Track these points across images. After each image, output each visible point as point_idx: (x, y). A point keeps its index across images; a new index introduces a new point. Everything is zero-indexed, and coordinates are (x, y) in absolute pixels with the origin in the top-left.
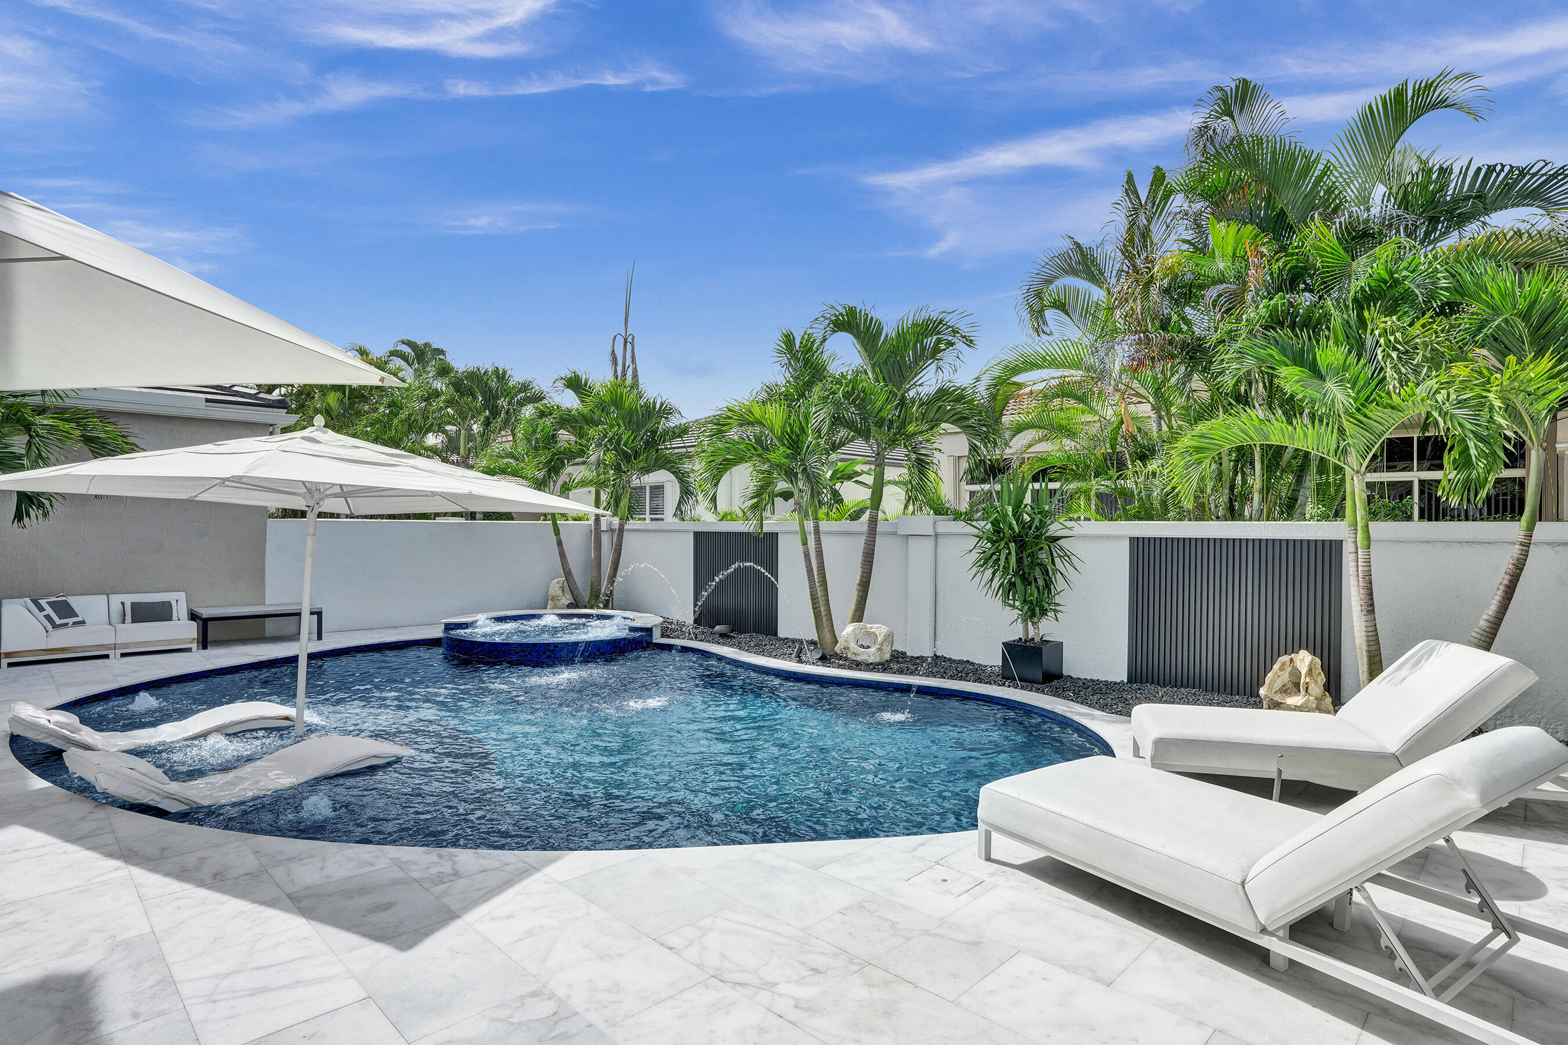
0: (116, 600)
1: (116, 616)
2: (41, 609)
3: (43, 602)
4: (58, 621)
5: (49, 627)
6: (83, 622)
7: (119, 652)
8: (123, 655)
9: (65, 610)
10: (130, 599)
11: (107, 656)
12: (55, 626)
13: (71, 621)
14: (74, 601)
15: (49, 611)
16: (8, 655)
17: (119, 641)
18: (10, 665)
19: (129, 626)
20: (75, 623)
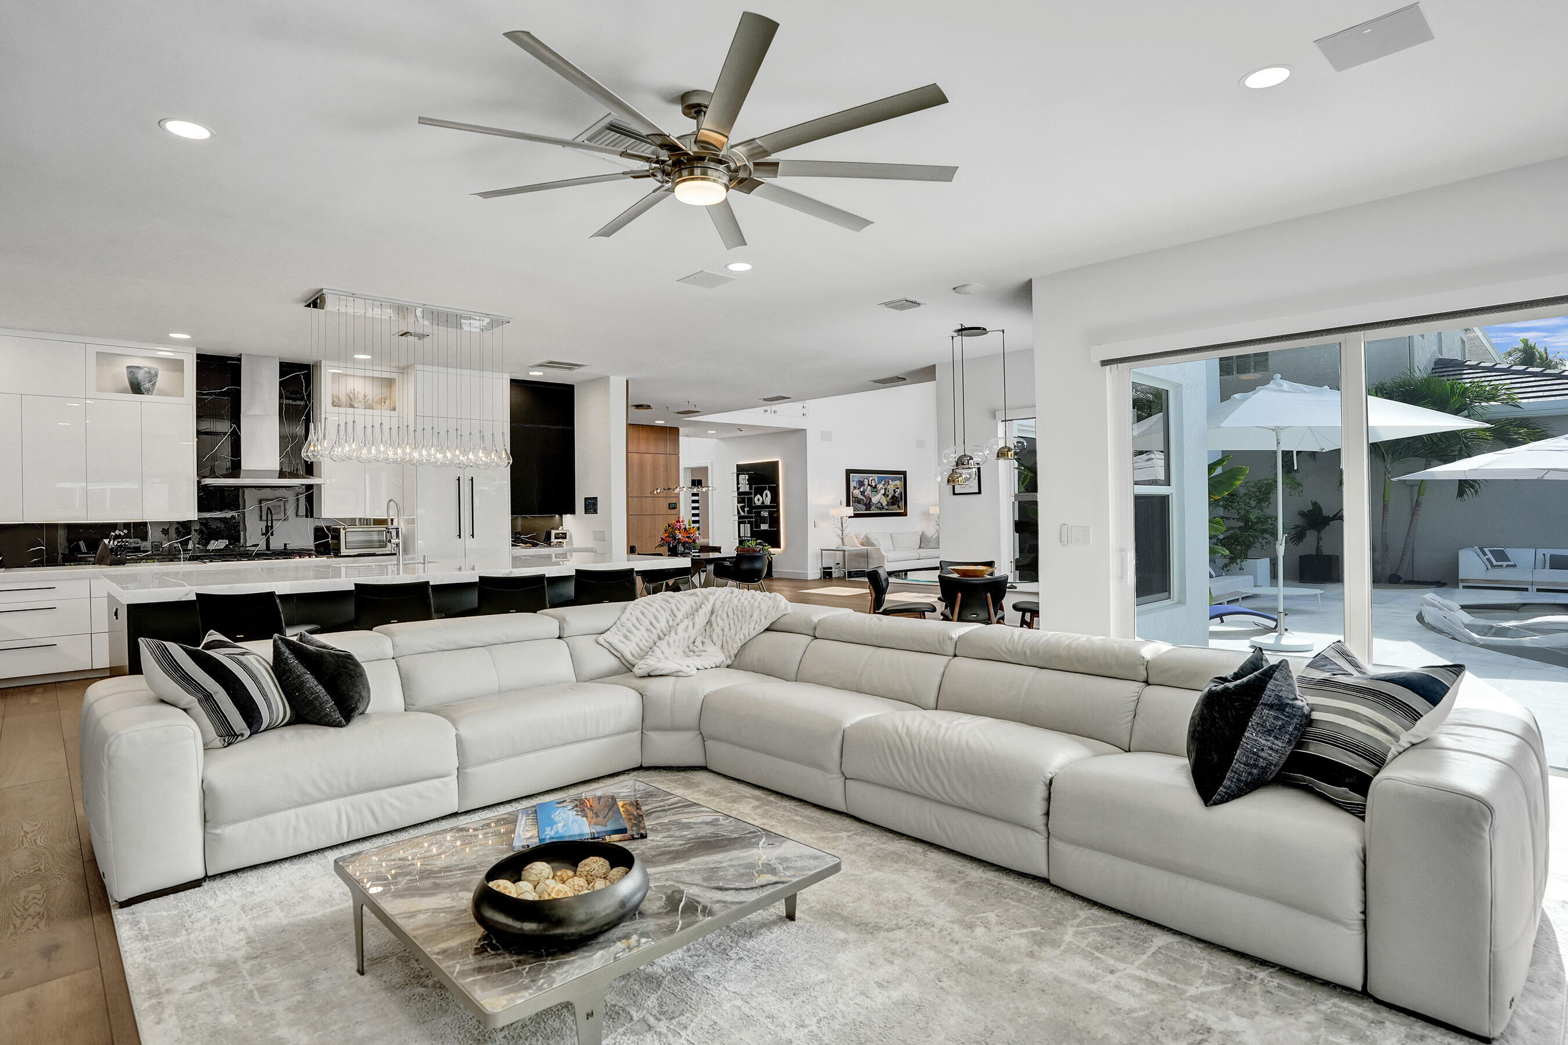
0: (1540, 552)
1: (1539, 563)
2: (1485, 554)
3: (1486, 550)
4: (1495, 563)
5: (1489, 567)
6: (1514, 566)
7: (1535, 588)
8: (1538, 590)
9: (1501, 556)
10: (1549, 552)
11: (1526, 590)
12: (1492, 566)
13: (1505, 564)
14: (1509, 552)
15: (1490, 556)
16: (1463, 581)
17: (1535, 580)
18: (1464, 587)
19: (1548, 571)
20: (1507, 566)
